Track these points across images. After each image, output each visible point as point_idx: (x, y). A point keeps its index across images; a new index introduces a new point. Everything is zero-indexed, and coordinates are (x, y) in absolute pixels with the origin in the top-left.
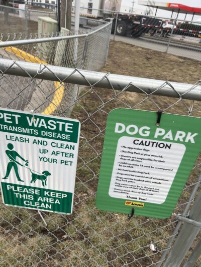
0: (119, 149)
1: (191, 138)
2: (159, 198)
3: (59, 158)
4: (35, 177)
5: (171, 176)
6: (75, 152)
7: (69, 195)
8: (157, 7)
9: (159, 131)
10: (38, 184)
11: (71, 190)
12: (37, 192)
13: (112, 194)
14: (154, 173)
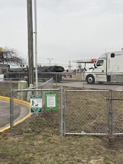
0: (47, 98)
1: (55, 95)
2: (54, 106)
3: (39, 101)
4: (36, 105)
5: (55, 101)
6: (42, 100)
7: (41, 108)
8: (85, 63)
9: (51, 95)
10: (36, 107)
11: (42, 107)
12: (36, 109)
13: (48, 106)
14: (53, 101)
